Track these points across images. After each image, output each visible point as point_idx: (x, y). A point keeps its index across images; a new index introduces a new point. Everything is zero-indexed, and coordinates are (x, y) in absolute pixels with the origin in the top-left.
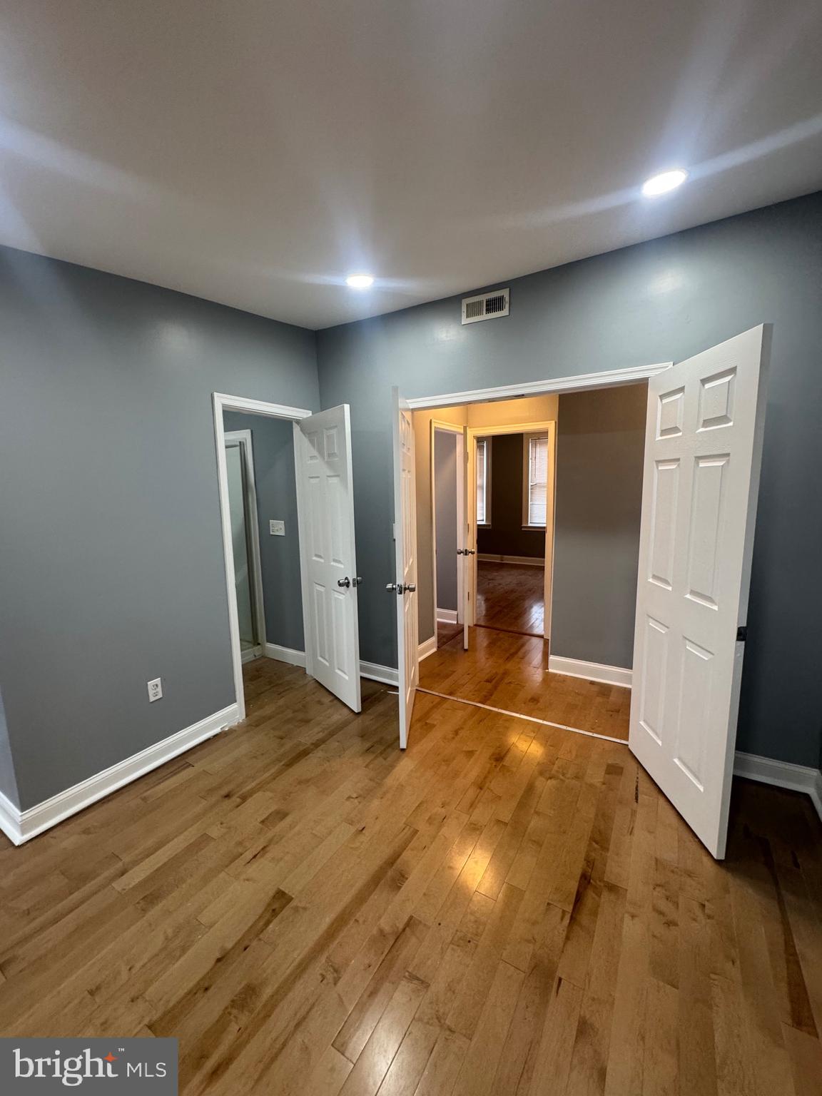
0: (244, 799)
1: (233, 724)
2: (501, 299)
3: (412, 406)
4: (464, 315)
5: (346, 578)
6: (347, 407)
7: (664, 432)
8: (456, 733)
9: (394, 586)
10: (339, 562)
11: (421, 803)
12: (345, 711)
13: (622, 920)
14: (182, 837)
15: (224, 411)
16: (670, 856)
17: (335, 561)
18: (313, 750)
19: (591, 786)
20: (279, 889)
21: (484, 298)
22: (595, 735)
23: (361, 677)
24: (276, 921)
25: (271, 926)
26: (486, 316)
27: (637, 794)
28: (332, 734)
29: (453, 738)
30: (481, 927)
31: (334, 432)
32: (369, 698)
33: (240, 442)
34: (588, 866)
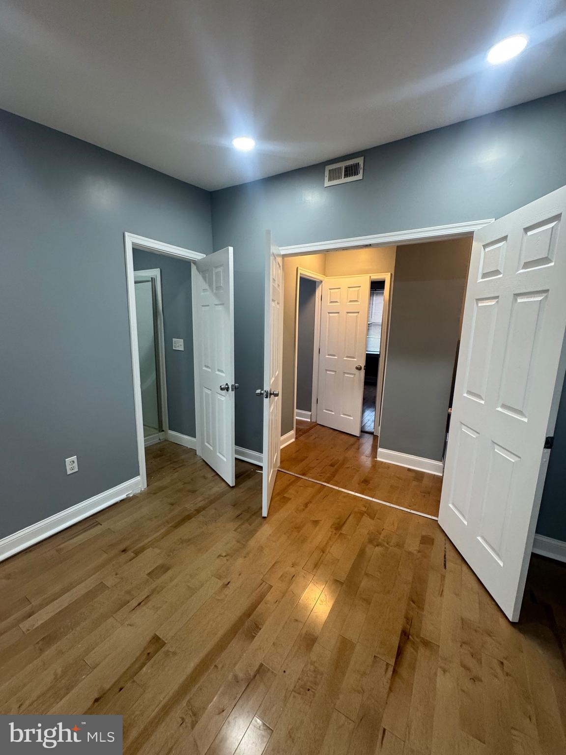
0: (137, 553)
1: (137, 492)
2: (357, 165)
3: (283, 253)
4: (327, 179)
5: (227, 384)
6: (231, 249)
7: (485, 275)
8: (306, 505)
9: (262, 392)
10: (222, 371)
11: (275, 563)
12: (223, 484)
13: (436, 674)
14: (83, 584)
15: (133, 249)
16: (473, 615)
17: (219, 370)
18: (195, 515)
19: (410, 553)
20: (155, 634)
21: (343, 165)
22: (412, 511)
23: (236, 459)
24: (149, 664)
25: (144, 669)
26: (344, 180)
27: (445, 561)
28: (211, 502)
29: (304, 510)
30: (319, 676)
31: (220, 269)
32: (242, 475)
33: (152, 278)
34: (407, 623)
